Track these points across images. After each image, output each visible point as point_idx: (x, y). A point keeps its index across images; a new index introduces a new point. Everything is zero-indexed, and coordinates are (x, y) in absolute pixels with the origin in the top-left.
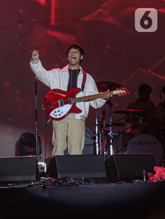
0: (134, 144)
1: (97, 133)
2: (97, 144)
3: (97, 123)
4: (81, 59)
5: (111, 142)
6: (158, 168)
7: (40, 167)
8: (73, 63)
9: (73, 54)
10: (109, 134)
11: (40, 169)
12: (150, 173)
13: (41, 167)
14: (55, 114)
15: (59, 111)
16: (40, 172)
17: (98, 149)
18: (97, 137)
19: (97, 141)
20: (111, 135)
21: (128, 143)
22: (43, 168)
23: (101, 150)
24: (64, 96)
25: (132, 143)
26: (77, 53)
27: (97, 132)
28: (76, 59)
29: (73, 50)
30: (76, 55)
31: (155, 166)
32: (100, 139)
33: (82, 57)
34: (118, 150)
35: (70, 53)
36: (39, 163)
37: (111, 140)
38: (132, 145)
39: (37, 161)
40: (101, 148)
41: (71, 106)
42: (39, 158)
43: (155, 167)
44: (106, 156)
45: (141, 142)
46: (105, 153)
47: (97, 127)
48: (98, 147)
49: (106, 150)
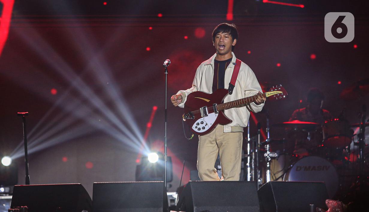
0: (299, 169)
1: (249, 153)
2: (249, 169)
3: (249, 139)
4: (233, 45)
5: (268, 166)
6: (331, 201)
7: (169, 199)
8: (222, 52)
9: (221, 40)
10: (266, 155)
11: (169, 201)
12: (320, 208)
13: (171, 198)
14: (198, 127)
15: (202, 123)
16: (169, 205)
17: (251, 175)
18: (249, 158)
19: (248, 164)
20: (268, 157)
21: (291, 168)
22: (173, 200)
23: (253, 177)
24: (208, 101)
25: (298, 167)
26: (227, 38)
27: (249, 151)
28: (225, 46)
29: (222, 34)
30: (226, 41)
31: (327, 199)
32: (253, 161)
33: (235, 41)
34: (277, 177)
35: (217, 38)
36: (168, 194)
37: (268, 163)
38: (297, 170)
39: (166, 191)
40: (253, 174)
41: (217, 115)
42: (168, 186)
43: (327, 201)
44: (260, 185)
45: (310, 167)
46: (259, 181)
47: (249, 144)
48: (250, 172)
49: (261, 177)
